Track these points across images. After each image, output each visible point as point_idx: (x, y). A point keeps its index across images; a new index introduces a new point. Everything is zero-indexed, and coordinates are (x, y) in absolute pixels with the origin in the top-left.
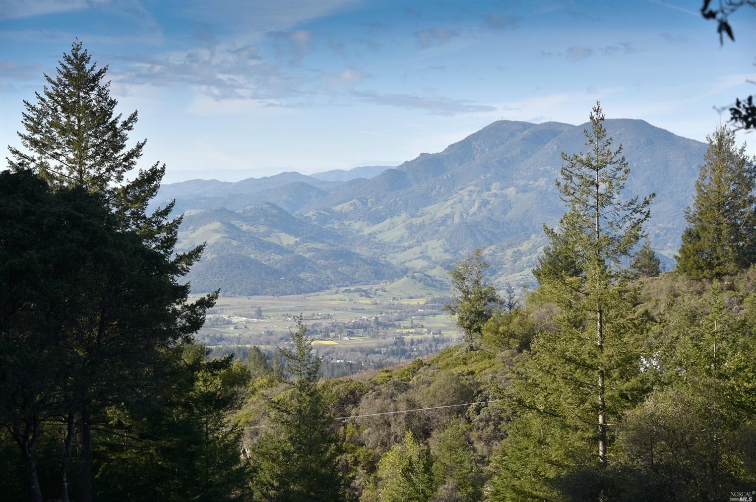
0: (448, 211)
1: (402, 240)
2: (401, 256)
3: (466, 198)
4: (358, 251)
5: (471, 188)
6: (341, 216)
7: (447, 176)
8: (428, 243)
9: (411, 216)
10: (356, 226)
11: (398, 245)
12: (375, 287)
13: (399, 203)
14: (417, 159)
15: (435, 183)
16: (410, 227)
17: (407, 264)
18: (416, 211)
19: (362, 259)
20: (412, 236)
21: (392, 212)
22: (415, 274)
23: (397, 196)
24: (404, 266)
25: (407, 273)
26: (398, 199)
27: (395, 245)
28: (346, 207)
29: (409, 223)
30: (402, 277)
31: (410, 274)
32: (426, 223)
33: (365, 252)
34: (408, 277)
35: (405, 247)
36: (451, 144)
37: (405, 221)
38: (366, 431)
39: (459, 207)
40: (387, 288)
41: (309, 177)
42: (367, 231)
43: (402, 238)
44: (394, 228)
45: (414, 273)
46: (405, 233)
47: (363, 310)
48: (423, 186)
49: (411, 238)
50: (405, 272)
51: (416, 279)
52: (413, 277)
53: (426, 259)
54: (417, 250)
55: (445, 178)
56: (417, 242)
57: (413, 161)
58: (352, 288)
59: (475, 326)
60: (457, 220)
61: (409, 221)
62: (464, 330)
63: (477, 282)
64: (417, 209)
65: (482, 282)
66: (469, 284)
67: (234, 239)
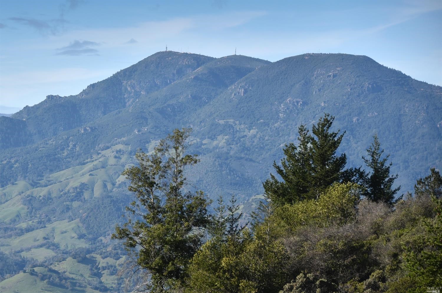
0: (86, 179)
1: (17, 219)
2: (16, 243)
3: (112, 161)
5: (120, 147)
7: (85, 130)
8: (55, 224)
9: (32, 185)
11: (11, 226)
13: (15, 166)
14: (41, 104)
15: (68, 139)
16: (30, 200)
17: (24, 254)
18: (39, 178)
20: (33, 214)
22: (36, 269)
23: (13, 155)
24: (21, 256)
25: (24, 266)
26: (13, 161)
27: (8, 226)
29: (29, 196)
30: (16, 272)
31: (28, 269)
32: (53, 195)
34: (25, 272)
35: (21, 230)
36: (92, 83)
37: (23, 192)
39: (101, 174)
43: (17, 216)
44: (7, 201)
45: (35, 266)
46: (23, 209)
48: (50, 142)
49: (31, 217)
50: (20, 266)
51: (37, 275)
52: (33, 273)
53: (52, 247)
54: (40, 234)
55: (83, 132)
56: (40, 222)
57: (37, 107)
59: (170, 267)
60: (98, 192)
61: (28, 193)
62: (150, 275)
63: (175, 190)
64: (41, 175)
65: (184, 190)
66: (158, 193)
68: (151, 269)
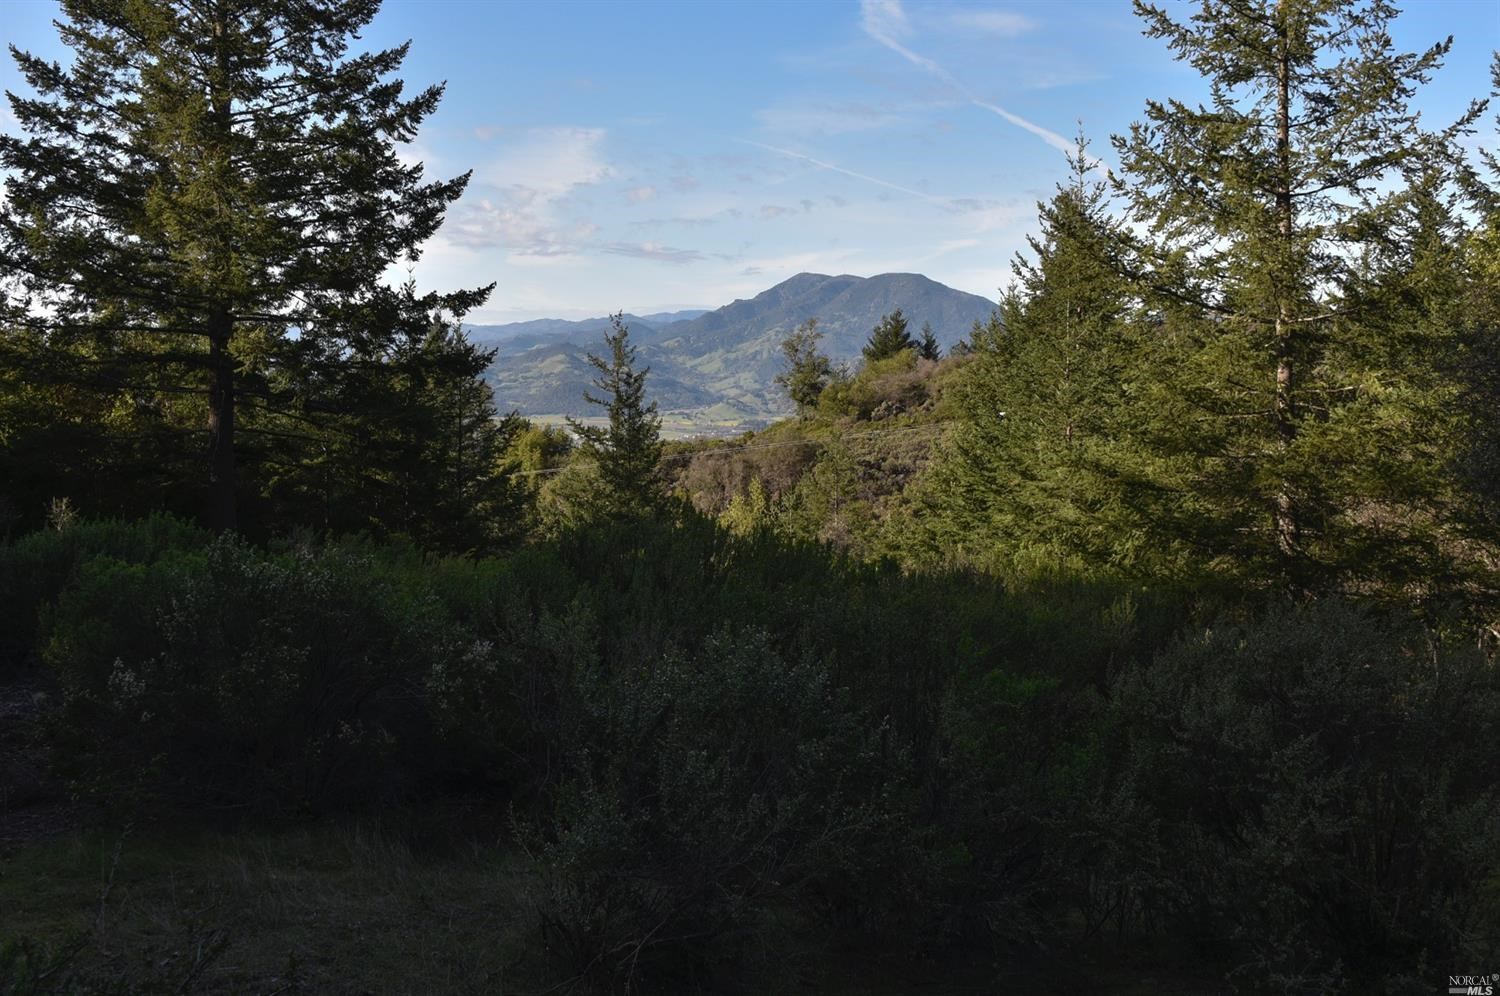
0: (757, 348)
1: (718, 372)
2: (718, 385)
3: (773, 337)
4: (681, 380)
5: (777, 329)
6: (667, 352)
8: (740, 375)
9: (726, 352)
10: (680, 359)
11: (715, 376)
12: (696, 411)
13: (717, 341)
14: (732, 304)
15: (747, 324)
16: (725, 361)
17: (723, 392)
18: (731, 348)
19: (685, 388)
21: (711, 348)
22: (730, 401)
23: (715, 335)
24: (721, 393)
25: (723, 399)
26: (715, 338)
27: (713, 376)
28: (671, 343)
29: (725, 358)
30: (718, 402)
31: (725, 401)
32: (739, 358)
33: (687, 381)
35: (721, 378)
36: (762, 292)
37: (721, 356)
38: (697, 495)
39: (767, 345)
40: (706, 412)
41: (640, 318)
42: (689, 364)
43: (719, 370)
44: (712, 361)
45: (729, 399)
46: (722, 366)
47: (685, 431)
48: (737, 327)
49: (727, 370)
50: (721, 399)
51: (730, 405)
52: (728, 403)
53: (739, 388)
54: (732, 380)
55: (756, 320)
56: (731, 374)
57: (729, 306)
58: (676, 412)
59: (808, 399)
60: (765, 355)
61: (725, 356)
62: (796, 403)
63: (810, 353)
64: (732, 346)
65: (815, 354)
66: (801, 356)
67: (576, 369)
68: (797, 400)
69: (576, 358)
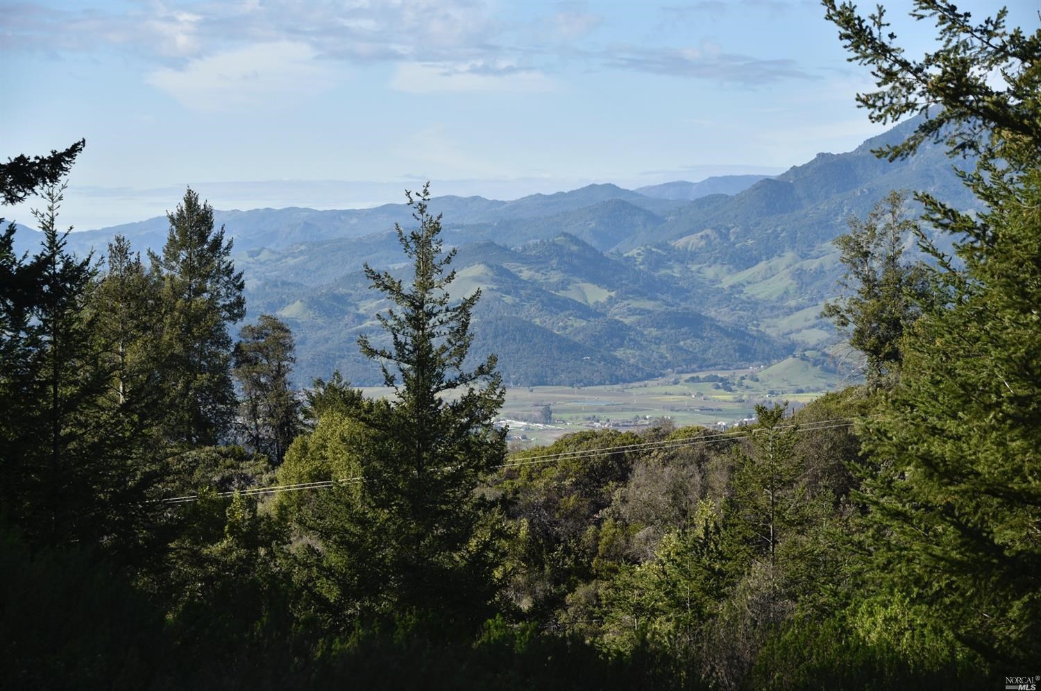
1: (785, 297)
2: (784, 323)
4: (712, 314)
6: (684, 257)
7: (862, 192)
9: (801, 256)
10: (710, 272)
11: (779, 304)
12: (741, 373)
13: (782, 235)
14: (811, 163)
15: (842, 202)
16: (799, 275)
17: (793, 336)
18: (809, 248)
19: (718, 328)
20: (803, 290)
21: (770, 250)
22: (807, 353)
23: (779, 223)
24: (790, 339)
25: (794, 350)
26: (779, 229)
27: (775, 304)
28: (692, 241)
29: (798, 269)
30: (785, 357)
31: (798, 353)
32: (826, 268)
33: (724, 316)
34: (794, 357)
35: (790, 309)
36: (869, 138)
37: (791, 266)
38: (641, 534)
40: (760, 376)
41: (632, 193)
42: (728, 281)
43: (785, 293)
44: (773, 275)
45: (806, 350)
46: (791, 284)
47: (719, 412)
48: (821, 207)
49: (801, 293)
50: (790, 349)
51: (809, 361)
52: (804, 358)
53: (825, 328)
55: (859, 194)
56: (811, 300)
57: (805, 167)
58: (702, 375)
59: (887, 348)
61: (797, 266)
62: (866, 358)
63: (892, 260)
64: (811, 246)
65: (902, 261)
66: (875, 264)
67: (508, 293)
68: (866, 350)
69: (507, 273)
